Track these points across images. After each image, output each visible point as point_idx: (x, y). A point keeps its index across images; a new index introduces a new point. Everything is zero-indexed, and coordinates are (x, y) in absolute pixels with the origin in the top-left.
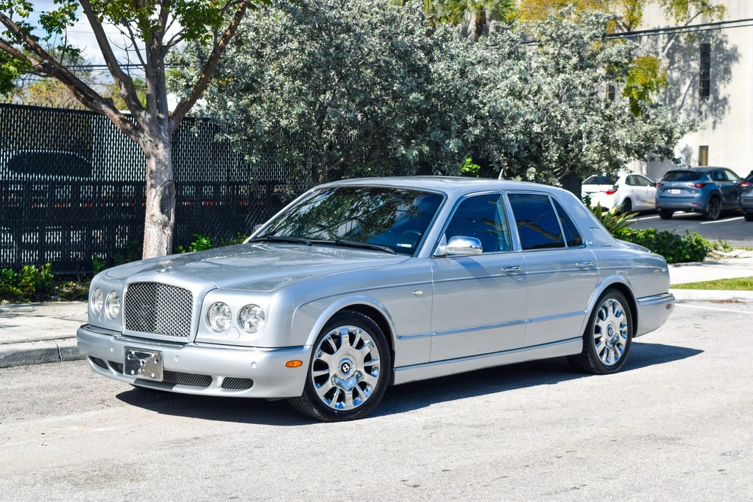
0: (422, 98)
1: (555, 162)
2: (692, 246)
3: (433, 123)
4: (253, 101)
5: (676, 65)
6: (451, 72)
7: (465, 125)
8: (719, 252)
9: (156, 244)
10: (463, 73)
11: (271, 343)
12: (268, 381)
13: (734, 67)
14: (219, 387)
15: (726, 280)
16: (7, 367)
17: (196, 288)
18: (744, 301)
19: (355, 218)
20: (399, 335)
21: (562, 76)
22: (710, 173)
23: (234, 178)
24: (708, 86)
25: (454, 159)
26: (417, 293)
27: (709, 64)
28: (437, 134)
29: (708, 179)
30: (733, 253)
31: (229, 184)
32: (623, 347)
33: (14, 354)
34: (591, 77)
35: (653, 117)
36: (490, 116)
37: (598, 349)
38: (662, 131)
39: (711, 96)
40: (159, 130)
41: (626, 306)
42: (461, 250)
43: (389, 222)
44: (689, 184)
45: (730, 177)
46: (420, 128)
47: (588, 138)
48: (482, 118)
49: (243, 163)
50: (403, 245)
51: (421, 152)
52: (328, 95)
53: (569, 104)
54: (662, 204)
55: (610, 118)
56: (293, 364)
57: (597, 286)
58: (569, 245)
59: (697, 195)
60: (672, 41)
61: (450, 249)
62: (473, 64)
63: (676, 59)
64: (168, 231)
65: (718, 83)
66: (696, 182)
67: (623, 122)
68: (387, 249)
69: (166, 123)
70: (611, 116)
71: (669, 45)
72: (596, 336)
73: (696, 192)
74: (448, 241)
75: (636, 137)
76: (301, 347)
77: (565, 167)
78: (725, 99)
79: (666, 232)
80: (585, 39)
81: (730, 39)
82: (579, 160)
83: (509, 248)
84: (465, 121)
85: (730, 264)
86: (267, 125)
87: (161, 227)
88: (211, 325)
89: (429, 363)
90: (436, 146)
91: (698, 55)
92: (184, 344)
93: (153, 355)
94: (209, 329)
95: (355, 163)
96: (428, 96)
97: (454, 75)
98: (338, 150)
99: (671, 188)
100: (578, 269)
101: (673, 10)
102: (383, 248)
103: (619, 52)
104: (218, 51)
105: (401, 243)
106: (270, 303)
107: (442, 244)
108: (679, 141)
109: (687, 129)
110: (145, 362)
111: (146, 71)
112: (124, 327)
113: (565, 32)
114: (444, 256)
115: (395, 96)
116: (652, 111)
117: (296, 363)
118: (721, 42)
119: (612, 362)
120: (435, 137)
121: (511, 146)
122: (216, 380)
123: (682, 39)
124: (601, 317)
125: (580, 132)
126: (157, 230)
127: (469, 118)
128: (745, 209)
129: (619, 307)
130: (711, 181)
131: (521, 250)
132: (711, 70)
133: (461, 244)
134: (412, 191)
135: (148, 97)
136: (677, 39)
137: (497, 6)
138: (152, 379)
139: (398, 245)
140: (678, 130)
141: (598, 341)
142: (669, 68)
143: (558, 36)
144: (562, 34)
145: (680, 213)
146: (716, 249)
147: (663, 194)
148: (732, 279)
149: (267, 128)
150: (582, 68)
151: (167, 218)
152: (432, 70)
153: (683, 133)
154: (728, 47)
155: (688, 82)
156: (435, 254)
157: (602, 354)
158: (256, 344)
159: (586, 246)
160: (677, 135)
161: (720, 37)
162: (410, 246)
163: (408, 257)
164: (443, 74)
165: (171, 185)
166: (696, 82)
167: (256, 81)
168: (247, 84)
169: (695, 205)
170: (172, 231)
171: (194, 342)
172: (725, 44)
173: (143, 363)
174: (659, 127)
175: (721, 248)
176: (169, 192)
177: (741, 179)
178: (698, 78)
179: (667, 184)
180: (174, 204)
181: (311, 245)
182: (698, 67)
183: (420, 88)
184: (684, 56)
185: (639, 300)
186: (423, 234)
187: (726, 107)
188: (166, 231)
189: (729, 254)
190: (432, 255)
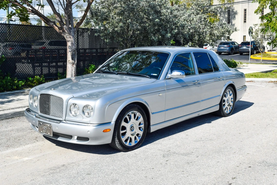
0: (159, 21)
1: (197, 40)
2: (233, 63)
3: (162, 29)
4: (107, 23)
5: (222, 16)
6: (168, 13)
7: (172, 29)
8: (239, 65)
9: (70, 70)
10: (171, 13)
11: (96, 122)
12: (96, 138)
13: (236, 16)
14: (76, 140)
15: (247, 74)
16: (12, 118)
17: (65, 97)
18: (254, 81)
19: (138, 60)
20: (153, 112)
21: (199, 16)
22: (231, 43)
23: (102, 47)
24: (229, 21)
25: (169, 40)
26: (159, 95)
27: (230, 15)
28: (163, 32)
29: (230, 44)
30: (243, 65)
31: (100, 49)
32: (232, 106)
33: (15, 113)
34: (207, 16)
35: (224, 27)
36: (180, 26)
37: (224, 108)
38: (227, 31)
39: (230, 23)
40: (70, 32)
41: (233, 91)
42: (176, 76)
43: (149, 63)
44: (226, 46)
45: (236, 44)
46: (158, 30)
47: (205, 33)
48: (178, 27)
49: (105, 42)
50: (154, 74)
51: (158, 37)
52: (130, 20)
53: (201, 24)
54: (219, 51)
55: (212, 28)
56: (106, 130)
57: (224, 86)
58: (214, 71)
59: (228, 49)
60: (221, 9)
61: (172, 75)
62: (175, 10)
63: (222, 14)
64: (75, 66)
65: (232, 20)
66: (228, 45)
67: (216, 29)
68: (147, 76)
69: (73, 29)
70: (212, 27)
71: (220, 10)
72: (224, 103)
73: (228, 48)
74: (171, 72)
75: (220, 33)
76: (110, 123)
77: (199, 42)
78: (234, 24)
79: (226, 60)
80: (205, 5)
81: (235, 9)
82: (203, 40)
83: (194, 74)
84: (172, 28)
85: (244, 69)
86: (111, 30)
87: (72, 64)
88: (71, 113)
89: (165, 122)
90: (163, 36)
91: (227, 13)
92: (60, 121)
93: (48, 125)
94: (71, 115)
95: (138, 42)
96: (161, 20)
97: (168, 14)
98: (133, 38)
99: (221, 47)
100: (218, 80)
101: (221, 1)
102: (146, 76)
103: (215, 8)
104: (90, 4)
105: (153, 74)
106: (96, 104)
107: (169, 74)
108: (232, 34)
109: (234, 30)
110: (46, 128)
111: (64, 11)
112: (39, 112)
113: (199, 3)
114: (170, 78)
115: (151, 20)
116: (224, 25)
117: (108, 130)
118: (233, 10)
119: (229, 112)
120: (163, 33)
121: (186, 36)
122: (74, 137)
123: (223, 9)
124: (225, 96)
125: (204, 32)
126: (71, 65)
127: (173, 27)
128: (240, 52)
129: (231, 92)
130: (231, 45)
131: (198, 74)
132: (230, 17)
133: (176, 73)
134: (156, 52)
135: (66, 20)
136: (222, 9)
137: (176, 1)
138: (48, 135)
139: (152, 74)
140: (232, 31)
141: (224, 105)
142: (220, 16)
143: (197, 4)
144: (198, 3)
145: (223, 53)
146: (238, 64)
147: (219, 49)
148: (248, 74)
149: (111, 31)
150: (204, 13)
151: (74, 61)
152: (162, 12)
153: (233, 32)
154: (235, 11)
155: (225, 20)
156: (166, 78)
157: (225, 110)
158: (90, 122)
159: (220, 71)
160: (231, 32)
161: (233, 8)
162: (156, 75)
163: (156, 80)
164: (165, 13)
165: (75, 50)
166: (226, 20)
167: (108, 17)
168: (105, 18)
169: (227, 51)
170: (76, 66)
171: (65, 120)
172: (234, 10)
173: (45, 128)
174: (226, 30)
175: (240, 63)
176: (75, 53)
177: (239, 44)
178: (227, 19)
179: (220, 46)
180: (77, 57)
181: (117, 75)
182: (227, 16)
183: (158, 17)
184: (224, 13)
185: (237, 89)
186: (162, 69)
187: (234, 26)
188: (74, 66)
189: (242, 65)
190: (165, 78)
